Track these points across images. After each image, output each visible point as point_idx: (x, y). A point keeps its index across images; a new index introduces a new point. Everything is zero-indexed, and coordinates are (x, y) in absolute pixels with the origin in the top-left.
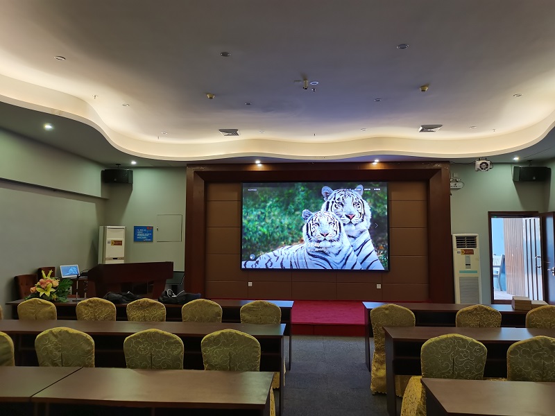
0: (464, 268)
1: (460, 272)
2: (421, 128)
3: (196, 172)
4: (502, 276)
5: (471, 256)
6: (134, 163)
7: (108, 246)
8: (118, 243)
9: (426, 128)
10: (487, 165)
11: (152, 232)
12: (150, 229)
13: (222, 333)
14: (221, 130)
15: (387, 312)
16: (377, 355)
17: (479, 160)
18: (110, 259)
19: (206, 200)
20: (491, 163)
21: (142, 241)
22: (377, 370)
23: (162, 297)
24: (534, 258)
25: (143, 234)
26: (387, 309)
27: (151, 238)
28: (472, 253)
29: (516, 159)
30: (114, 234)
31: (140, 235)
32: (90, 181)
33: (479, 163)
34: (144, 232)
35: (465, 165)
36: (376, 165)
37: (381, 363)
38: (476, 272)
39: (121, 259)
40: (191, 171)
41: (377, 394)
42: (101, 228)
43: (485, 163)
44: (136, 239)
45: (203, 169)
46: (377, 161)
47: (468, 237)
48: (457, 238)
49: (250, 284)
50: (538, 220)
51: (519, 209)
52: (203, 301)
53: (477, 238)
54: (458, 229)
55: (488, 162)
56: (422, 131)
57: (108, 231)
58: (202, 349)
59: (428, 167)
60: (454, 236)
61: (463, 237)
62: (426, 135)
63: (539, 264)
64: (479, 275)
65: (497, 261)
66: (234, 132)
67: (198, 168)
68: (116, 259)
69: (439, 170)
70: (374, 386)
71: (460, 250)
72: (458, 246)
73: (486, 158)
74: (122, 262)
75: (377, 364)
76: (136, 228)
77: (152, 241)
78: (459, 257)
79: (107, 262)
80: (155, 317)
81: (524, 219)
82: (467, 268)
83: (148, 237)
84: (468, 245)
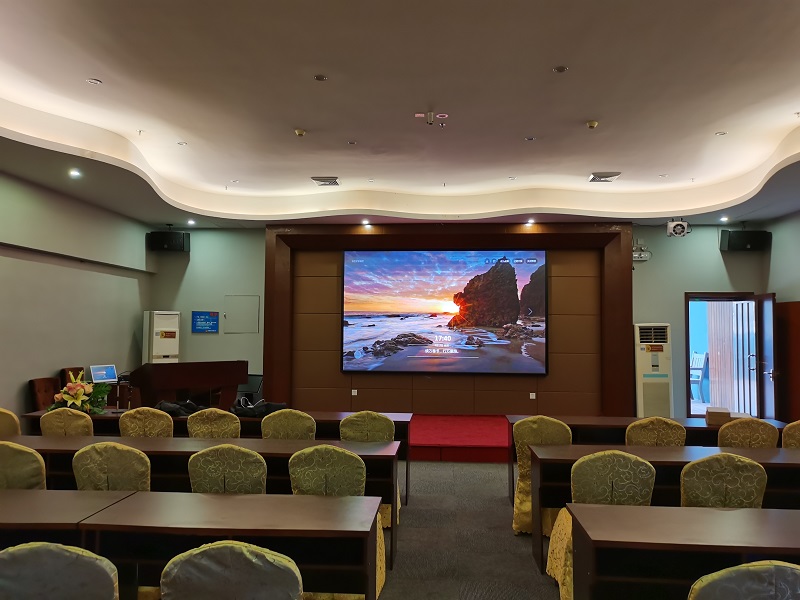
0: (650, 370)
1: (645, 376)
2: (592, 176)
3: (279, 236)
4: (705, 381)
5: (660, 353)
6: (191, 222)
7: (157, 339)
8: (171, 335)
9: (599, 177)
10: (684, 228)
11: (217, 320)
12: (214, 316)
13: (316, 450)
14: (314, 178)
15: (535, 426)
16: (521, 484)
17: (673, 221)
18: (159, 357)
19: (293, 275)
20: (689, 226)
21: (203, 331)
22: (521, 503)
23: (234, 407)
24: (746, 357)
25: (204, 322)
26: (534, 422)
27: (215, 329)
28: (660, 349)
29: (724, 219)
30: (164, 322)
31: (201, 324)
32: (131, 248)
33: (672, 225)
34: (206, 320)
35: (653, 227)
36: (530, 227)
37: (527, 493)
38: (666, 376)
39: (175, 357)
40: (272, 235)
41: (521, 534)
42: (147, 313)
43: (681, 225)
44: (195, 330)
45: (288, 231)
46: (531, 221)
47: (656, 328)
48: (641, 328)
49: (354, 392)
50: (752, 304)
51: (729, 289)
52: (290, 412)
53: (669, 330)
55: (685, 224)
56: (593, 180)
57: (156, 318)
58: (291, 471)
59: (602, 230)
60: (637, 326)
61: (649, 328)
62: (599, 186)
63: (754, 366)
64: (670, 380)
65: (697, 360)
66: (332, 181)
67: (281, 231)
68: (167, 357)
69: (617, 235)
70: (517, 524)
72: (642, 341)
73: (682, 219)
74: (176, 361)
75: (521, 496)
76: (195, 314)
77: (217, 332)
78: (643, 356)
79: (155, 361)
80: (226, 433)
81: (735, 303)
82: (654, 370)
83: (212, 327)
84: (655, 338)
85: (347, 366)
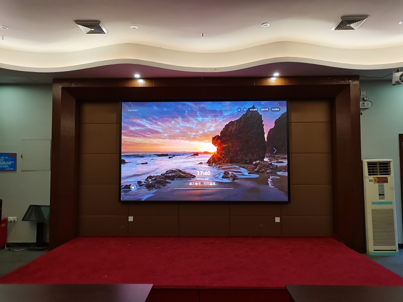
0: (377, 198)
1: (373, 203)
3: (64, 90)
5: (385, 184)
9: (345, 23)
11: (15, 160)
12: (13, 157)
17: (398, 71)
21: (2, 170)
25: (4, 162)
27: (14, 167)
28: (386, 181)
31: (1, 163)
33: (397, 75)
34: (6, 160)
36: (274, 80)
38: (391, 203)
40: (58, 89)
45: (73, 85)
46: (277, 74)
47: (381, 163)
48: (369, 163)
49: (131, 219)
53: (392, 165)
54: (369, 154)
56: (339, 27)
59: (334, 83)
60: (365, 162)
61: (375, 163)
62: (341, 37)
64: (394, 206)
66: (95, 27)
67: (66, 85)
71: (372, 177)
72: (370, 173)
77: (15, 170)
78: (370, 187)
82: (380, 199)
83: (11, 166)
84: (380, 172)
85: (124, 197)
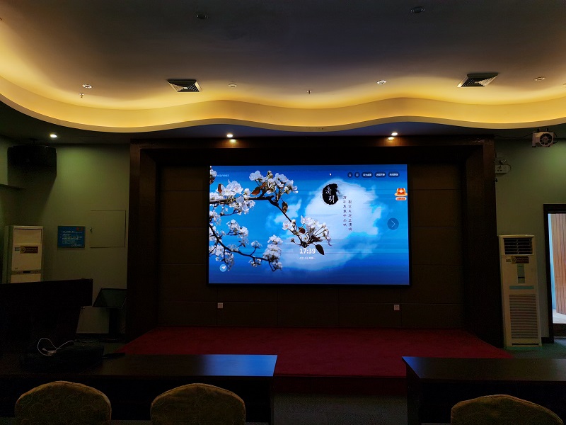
0: (516, 282)
1: (511, 288)
2: (465, 80)
3: (143, 151)
5: (525, 265)
6: (53, 136)
7: (16, 255)
8: (32, 250)
9: (473, 80)
10: (550, 137)
11: (83, 235)
12: (81, 231)
14: (171, 81)
17: (538, 131)
20: (556, 136)
21: (69, 246)
25: (70, 237)
27: (81, 244)
28: (526, 260)
30: (26, 236)
31: (67, 238)
33: (538, 135)
34: (72, 235)
39: (36, 272)
42: (6, 228)
44: (61, 245)
46: (395, 134)
47: (520, 240)
48: (506, 240)
49: (220, 305)
53: (533, 240)
54: (506, 229)
55: (552, 134)
56: (466, 84)
57: (16, 234)
60: (502, 237)
61: (514, 240)
62: (470, 92)
64: (536, 291)
67: (145, 145)
68: (28, 272)
69: (481, 147)
71: (509, 257)
72: (508, 251)
73: (547, 129)
74: (36, 278)
76: (61, 229)
77: (83, 247)
78: (508, 268)
79: (15, 279)
82: (520, 282)
83: (78, 242)
84: (520, 250)
85: (213, 279)
